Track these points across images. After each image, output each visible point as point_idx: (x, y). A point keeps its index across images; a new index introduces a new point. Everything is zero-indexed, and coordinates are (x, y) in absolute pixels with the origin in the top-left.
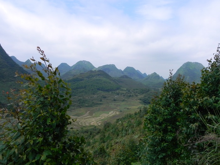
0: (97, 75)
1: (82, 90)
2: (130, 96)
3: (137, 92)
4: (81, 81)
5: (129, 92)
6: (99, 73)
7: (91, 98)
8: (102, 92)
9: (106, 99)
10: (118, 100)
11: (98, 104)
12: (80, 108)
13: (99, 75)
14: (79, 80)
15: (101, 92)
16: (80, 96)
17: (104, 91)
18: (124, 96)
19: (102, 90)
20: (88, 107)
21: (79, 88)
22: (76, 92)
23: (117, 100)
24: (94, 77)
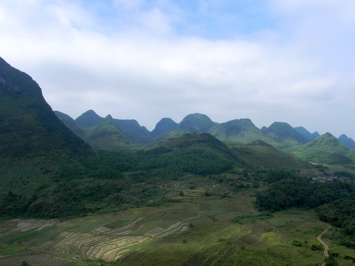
0: (196, 141)
1: (158, 170)
2: (242, 187)
3: (261, 178)
4: (168, 152)
5: (245, 178)
6: (201, 139)
7: (169, 187)
8: (192, 175)
9: (193, 191)
10: (215, 195)
11: (172, 201)
12: (138, 207)
13: (199, 142)
14: (164, 151)
15: (189, 175)
16: (150, 183)
17: (196, 173)
18: (231, 185)
19: (192, 172)
20: (152, 206)
21: (155, 168)
22: (146, 175)
23: (211, 195)
24: (191, 145)
